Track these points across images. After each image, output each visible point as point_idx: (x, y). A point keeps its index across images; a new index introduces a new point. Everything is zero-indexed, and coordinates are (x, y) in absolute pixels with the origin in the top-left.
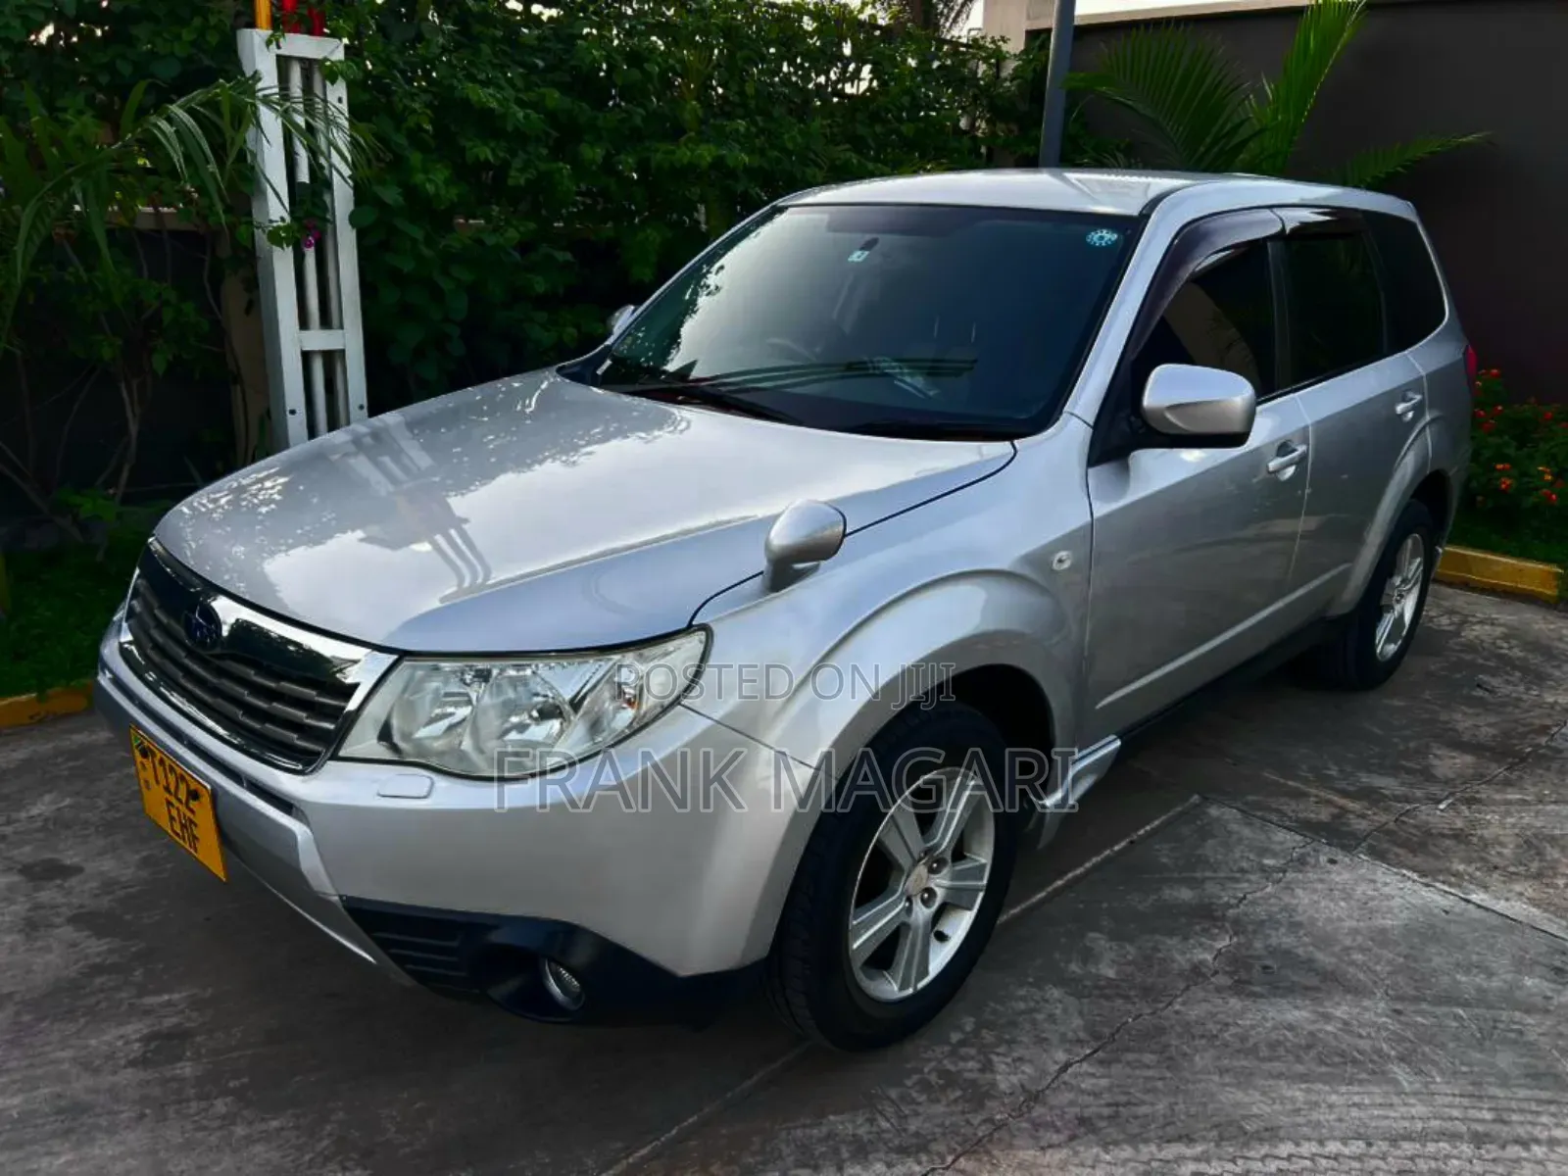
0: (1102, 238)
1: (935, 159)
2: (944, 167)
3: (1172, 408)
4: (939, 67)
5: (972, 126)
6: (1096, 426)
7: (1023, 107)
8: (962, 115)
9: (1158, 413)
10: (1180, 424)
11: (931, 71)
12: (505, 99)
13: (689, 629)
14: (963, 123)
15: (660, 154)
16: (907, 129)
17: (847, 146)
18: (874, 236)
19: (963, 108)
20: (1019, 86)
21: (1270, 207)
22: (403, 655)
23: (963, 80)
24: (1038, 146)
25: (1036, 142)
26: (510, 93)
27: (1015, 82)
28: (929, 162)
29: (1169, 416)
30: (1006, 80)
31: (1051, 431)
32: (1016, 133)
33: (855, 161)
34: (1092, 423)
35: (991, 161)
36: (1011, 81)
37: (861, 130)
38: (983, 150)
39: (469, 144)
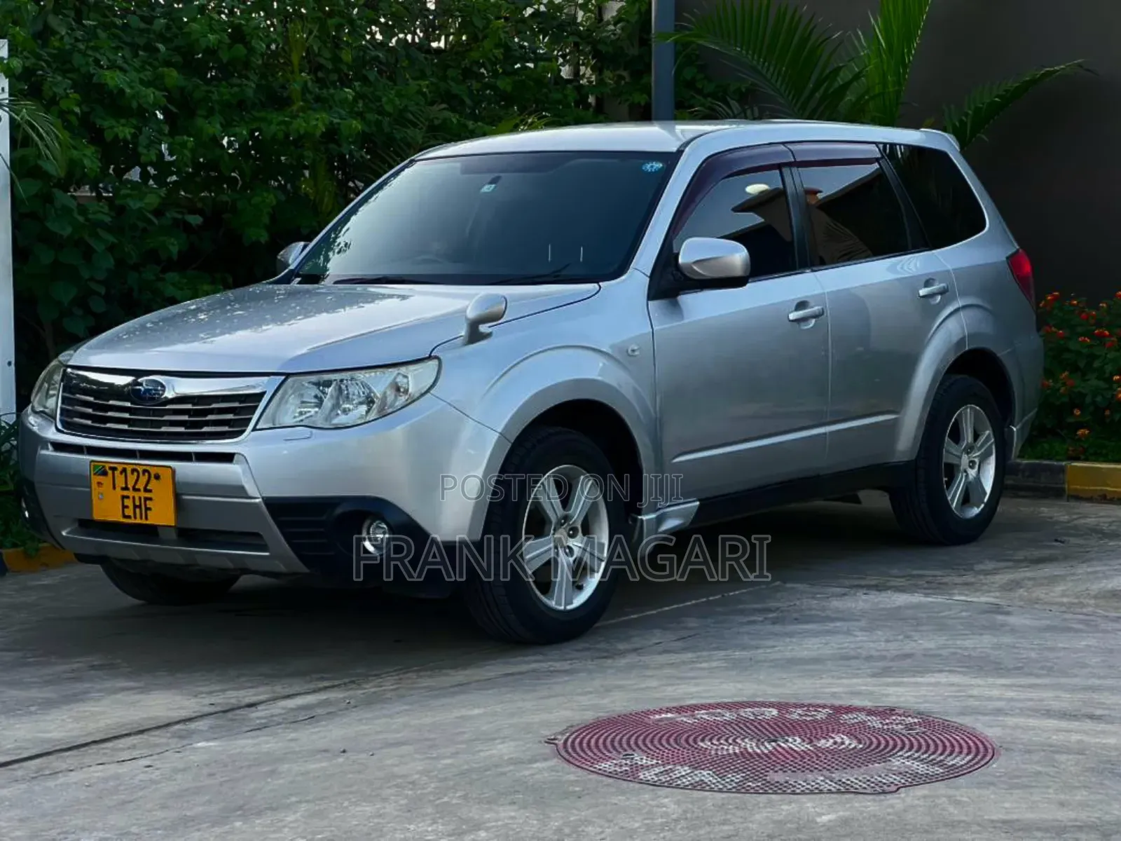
0: (652, 167)
1: (535, 111)
2: (545, 120)
3: (697, 262)
4: (532, 15)
5: (576, 73)
6: (651, 277)
7: (634, 51)
8: (562, 64)
9: (689, 267)
10: (701, 272)
11: (523, 20)
12: (132, 81)
13: (430, 358)
14: (565, 72)
15: (274, 124)
16: (504, 84)
17: (444, 106)
18: (496, 175)
19: (564, 56)
20: (622, 29)
21: (784, 143)
22: (288, 375)
23: (561, 26)
24: (650, 95)
25: (647, 90)
26: (134, 75)
27: (619, 25)
28: (530, 115)
29: (695, 268)
30: (608, 23)
31: (623, 278)
32: (627, 80)
33: (454, 120)
34: (649, 274)
35: (601, 115)
36: (615, 25)
37: (456, 89)
38: (591, 100)
39: (106, 124)
